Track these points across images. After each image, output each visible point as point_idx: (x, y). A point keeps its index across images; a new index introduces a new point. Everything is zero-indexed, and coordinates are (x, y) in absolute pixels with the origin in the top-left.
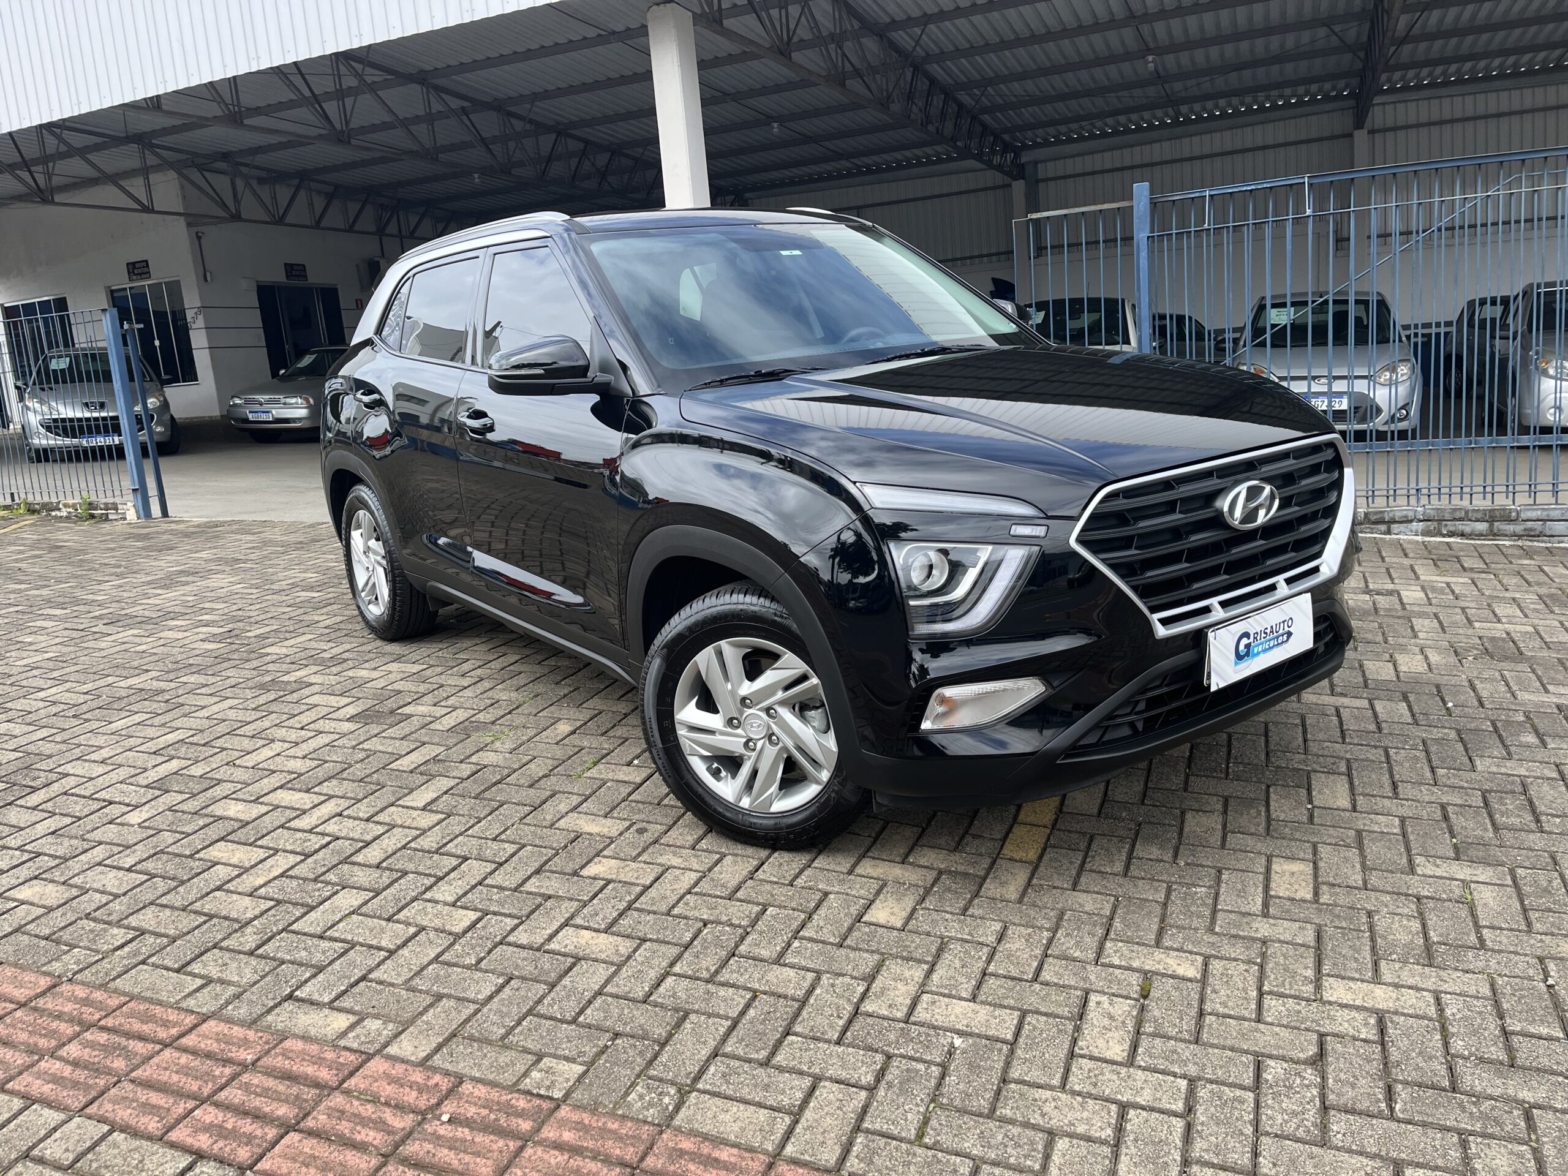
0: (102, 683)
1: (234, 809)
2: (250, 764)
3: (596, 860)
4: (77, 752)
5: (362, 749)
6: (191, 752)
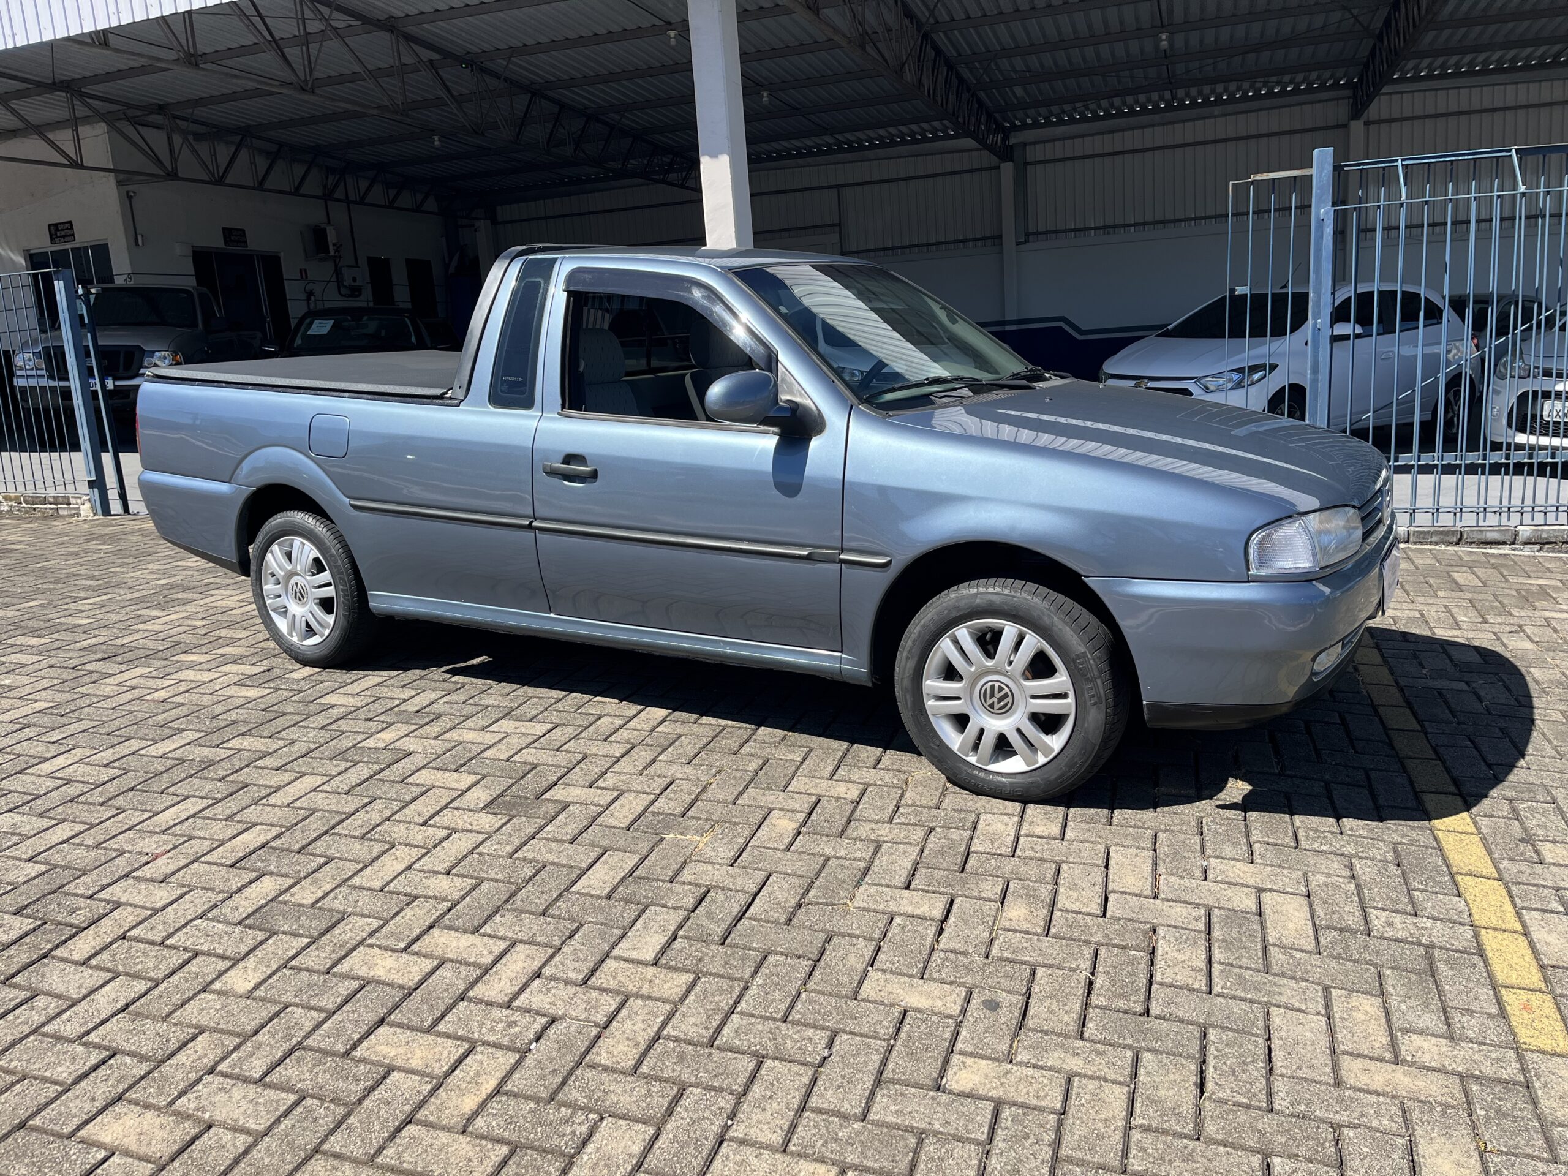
0: (124, 749)
1: (383, 966)
2: (377, 884)
3: (955, 1059)
4: (122, 865)
5: (525, 859)
6: (286, 864)
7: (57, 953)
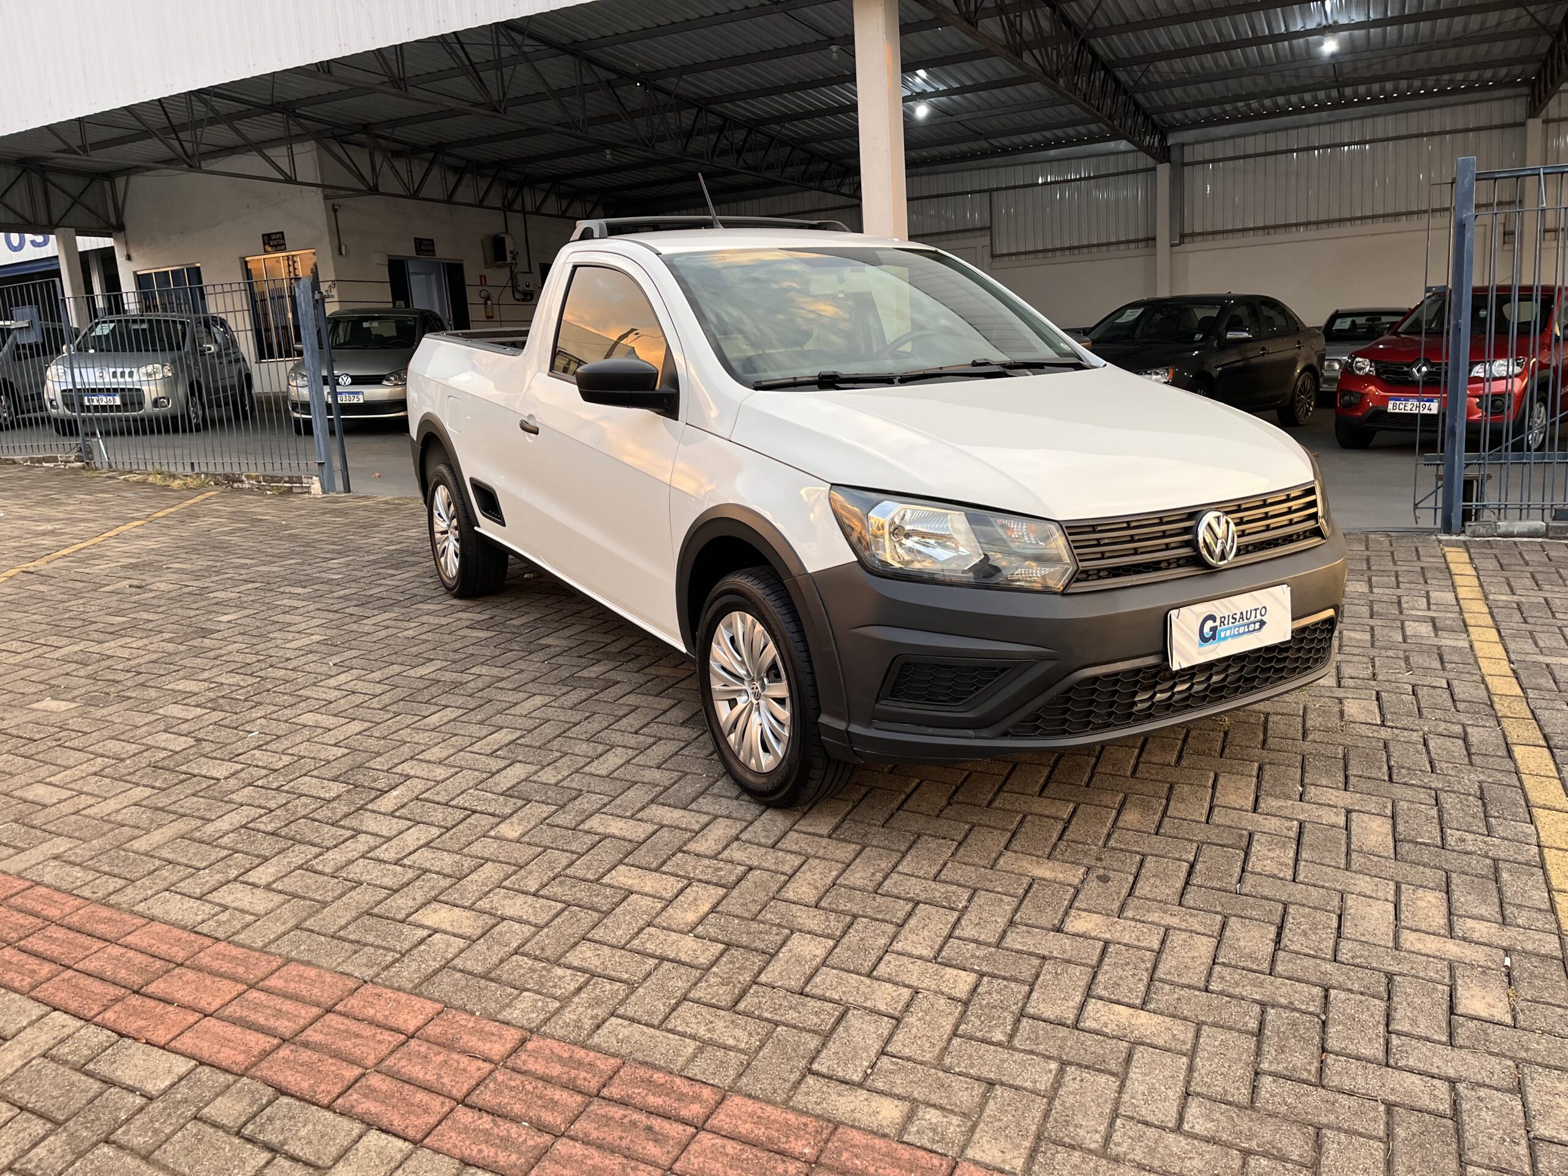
1: (616, 827)
3: (1073, 912)
6: (531, 754)
7: (370, 806)
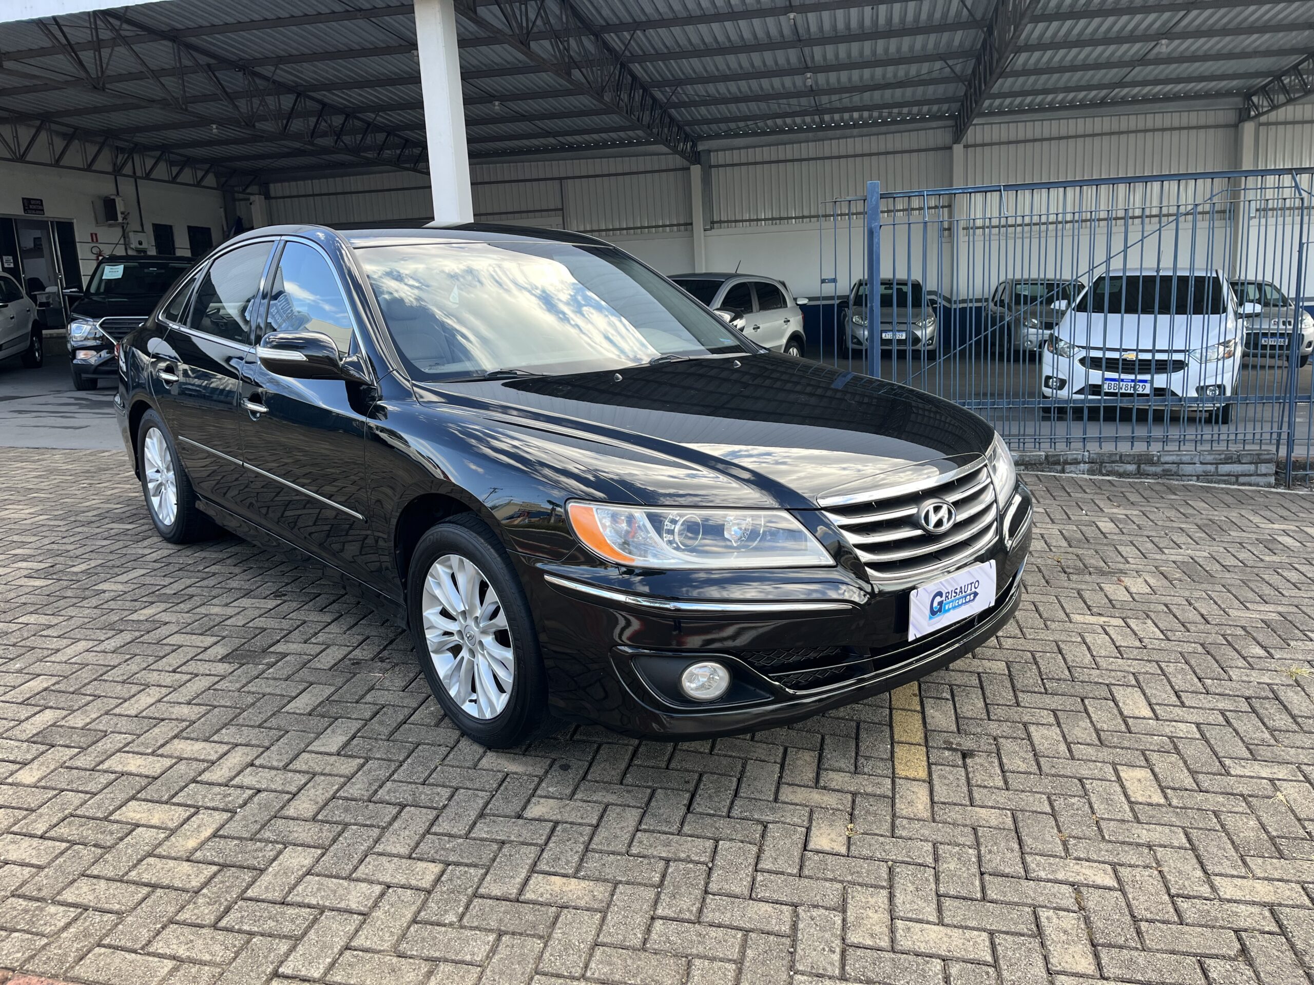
2: (133, 713)
3: (534, 800)
5: (249, 692)
6: (62, 700)
